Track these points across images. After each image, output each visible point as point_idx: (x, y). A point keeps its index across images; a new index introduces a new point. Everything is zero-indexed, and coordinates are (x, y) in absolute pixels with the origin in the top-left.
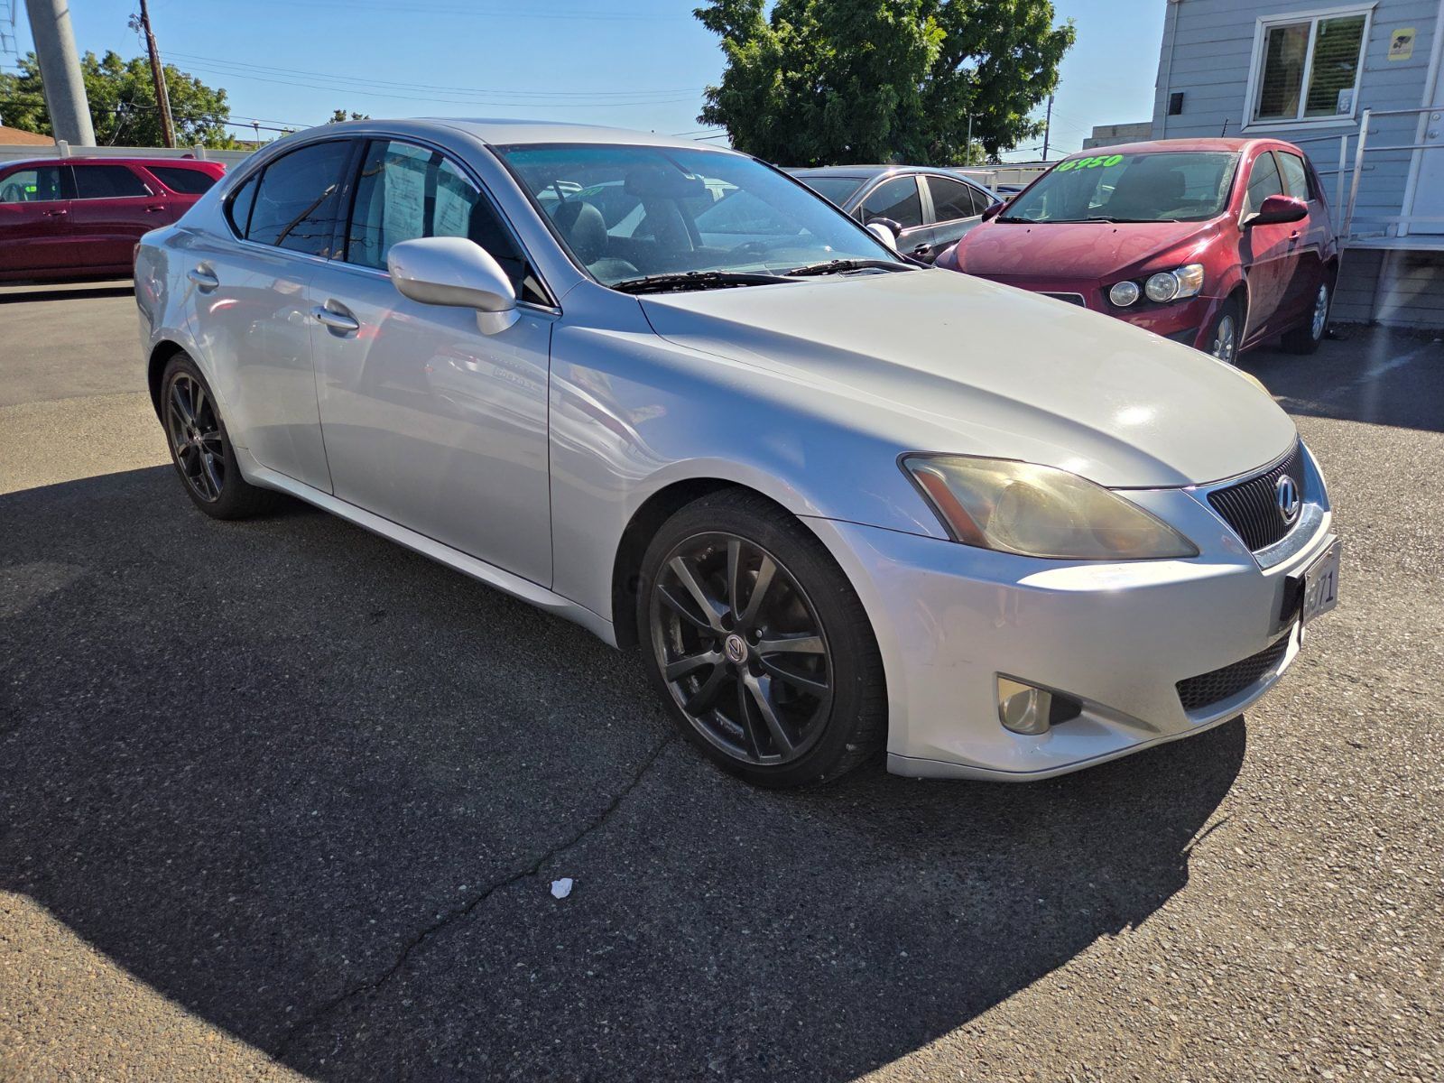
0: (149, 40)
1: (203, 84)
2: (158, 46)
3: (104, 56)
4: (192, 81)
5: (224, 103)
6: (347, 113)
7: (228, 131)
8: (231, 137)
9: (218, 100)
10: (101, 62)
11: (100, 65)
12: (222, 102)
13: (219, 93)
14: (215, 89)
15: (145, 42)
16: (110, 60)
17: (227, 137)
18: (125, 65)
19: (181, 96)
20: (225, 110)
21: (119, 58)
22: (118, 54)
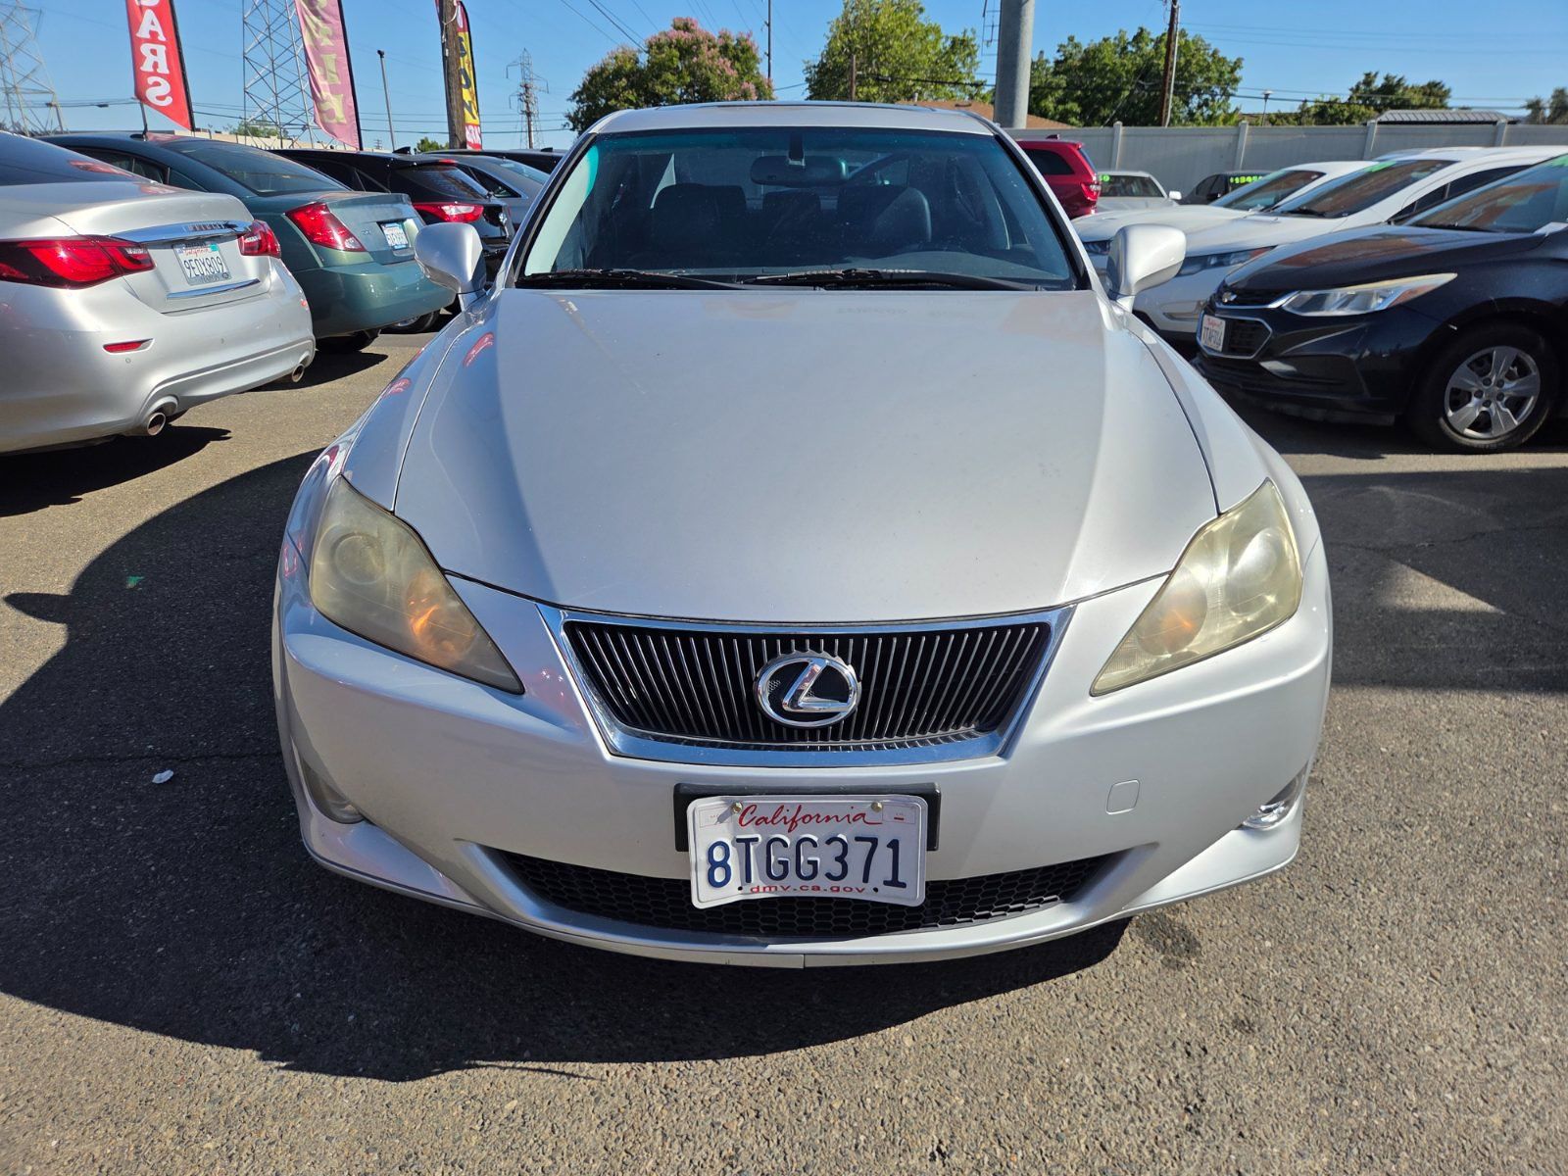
0: (1173, 11)
1: (1221, 55)
2: (1179, 15)
3: (1135, 32)
4: (1211, 52)
5: (1238, 73)
6: (1379, 75)
7: (1233, 103)
8: (1237, 109)
9: (1232, 71)
10: (1130, 40)
11: (1129, 43)
12: (1235, 73)
13: (1235, 63)
14: (1232, 58)
15: (1169, 14)
16: (1139, 37)
17: (1231, 111)
18: (1152, 40)
19: (1193, 69)
20: (1236, 81)
21: (1149, 34)
22: (1148, 30)
